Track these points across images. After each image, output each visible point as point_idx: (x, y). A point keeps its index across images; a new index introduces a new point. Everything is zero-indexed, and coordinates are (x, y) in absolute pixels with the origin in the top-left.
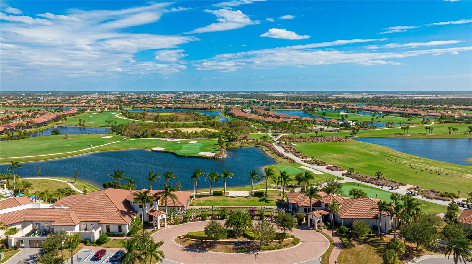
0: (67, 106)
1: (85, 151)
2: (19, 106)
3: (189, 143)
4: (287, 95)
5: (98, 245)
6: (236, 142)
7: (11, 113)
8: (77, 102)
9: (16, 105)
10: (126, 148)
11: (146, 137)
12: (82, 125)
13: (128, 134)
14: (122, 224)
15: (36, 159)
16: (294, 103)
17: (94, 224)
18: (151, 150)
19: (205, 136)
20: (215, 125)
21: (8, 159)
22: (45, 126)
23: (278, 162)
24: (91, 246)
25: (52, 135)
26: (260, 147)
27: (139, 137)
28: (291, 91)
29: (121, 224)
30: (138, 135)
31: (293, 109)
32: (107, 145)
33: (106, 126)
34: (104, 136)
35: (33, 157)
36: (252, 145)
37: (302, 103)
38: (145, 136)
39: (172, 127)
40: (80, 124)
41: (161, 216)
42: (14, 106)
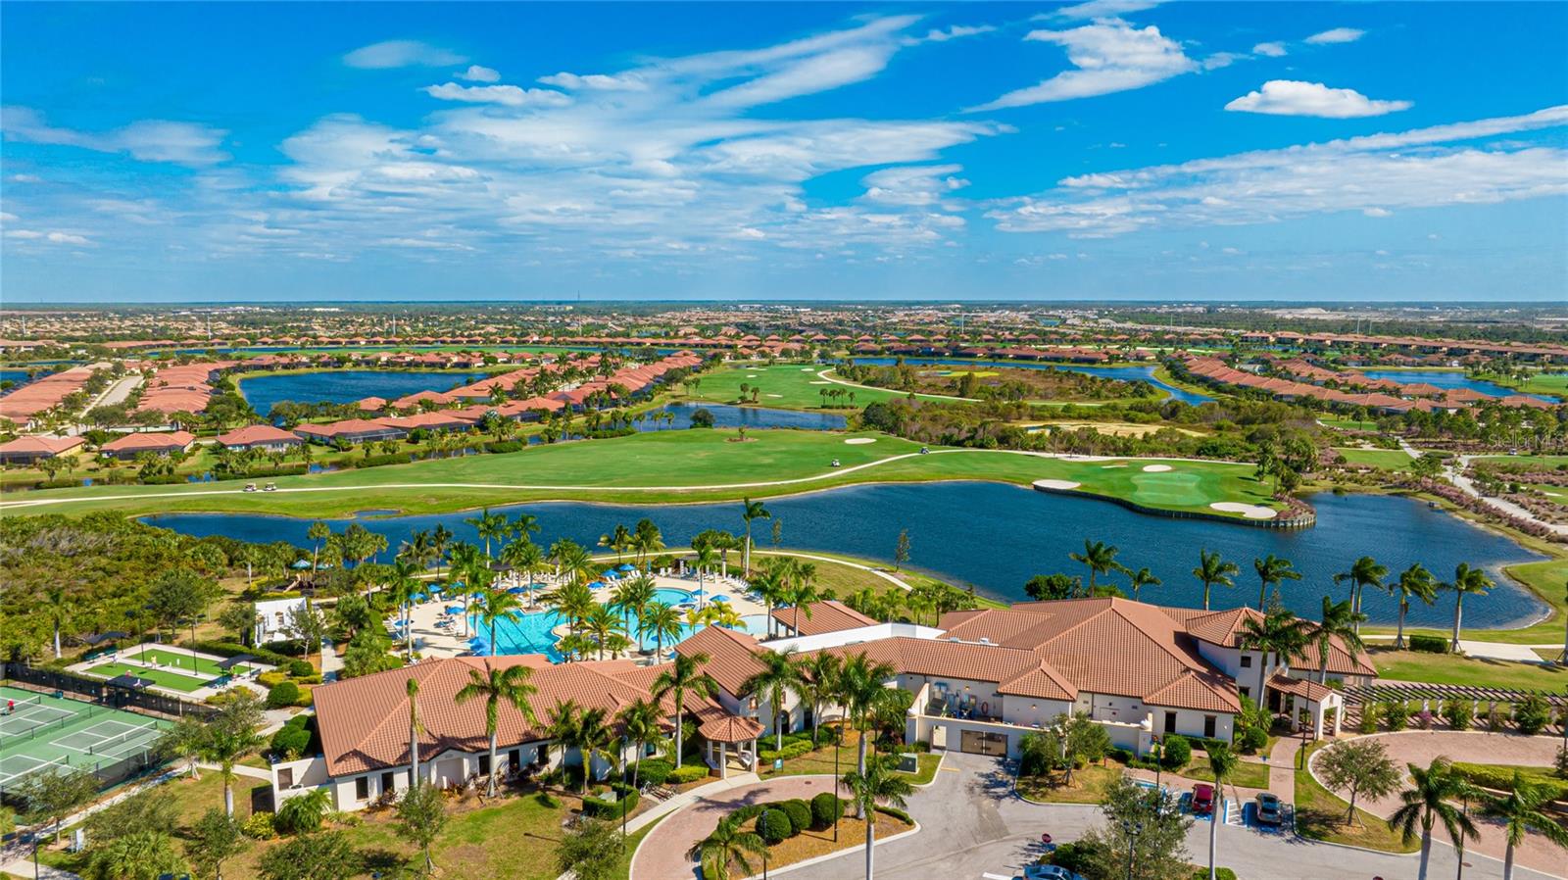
0: (652, 344)
1: (833, 478)
2: (524, 342)
3: (1145, 469)
4: (1342, 316)
5: (1165, 770)
6: (1314, 475)
7: (524, 362)
8: (672, 334)
9: (515, 340)
10: (949, 476)
11: (982, 446)
12: (750, 402)
13: (922, 435)
14: (1218, 711)
15: (713, 496)
16: (1406, 346)
17: (1118, 702)
18: (1031, 488)
19: (1179, 450)
20: (1181, 415)
21: (641, 491)
22: (647, 400)
23: (1539, 553)
24: (1144, 770)
25: (691, 427)
26: (1414, 495)
27: (960, 444)
28: (1351, 304)
29: (1215, 711)
30: (955, 438)
31: (1419, 365)
32: (882, 464)
33: (823, 407)
34: (849, 438)
35: (704, 491)
36: (1377, 487)
37: (1439, 345)
38: (978, 442)
39: (1033, 418)
40: (743, 400)
41: (1328, 698)
42: (512, 342)
